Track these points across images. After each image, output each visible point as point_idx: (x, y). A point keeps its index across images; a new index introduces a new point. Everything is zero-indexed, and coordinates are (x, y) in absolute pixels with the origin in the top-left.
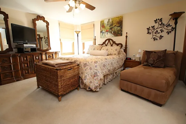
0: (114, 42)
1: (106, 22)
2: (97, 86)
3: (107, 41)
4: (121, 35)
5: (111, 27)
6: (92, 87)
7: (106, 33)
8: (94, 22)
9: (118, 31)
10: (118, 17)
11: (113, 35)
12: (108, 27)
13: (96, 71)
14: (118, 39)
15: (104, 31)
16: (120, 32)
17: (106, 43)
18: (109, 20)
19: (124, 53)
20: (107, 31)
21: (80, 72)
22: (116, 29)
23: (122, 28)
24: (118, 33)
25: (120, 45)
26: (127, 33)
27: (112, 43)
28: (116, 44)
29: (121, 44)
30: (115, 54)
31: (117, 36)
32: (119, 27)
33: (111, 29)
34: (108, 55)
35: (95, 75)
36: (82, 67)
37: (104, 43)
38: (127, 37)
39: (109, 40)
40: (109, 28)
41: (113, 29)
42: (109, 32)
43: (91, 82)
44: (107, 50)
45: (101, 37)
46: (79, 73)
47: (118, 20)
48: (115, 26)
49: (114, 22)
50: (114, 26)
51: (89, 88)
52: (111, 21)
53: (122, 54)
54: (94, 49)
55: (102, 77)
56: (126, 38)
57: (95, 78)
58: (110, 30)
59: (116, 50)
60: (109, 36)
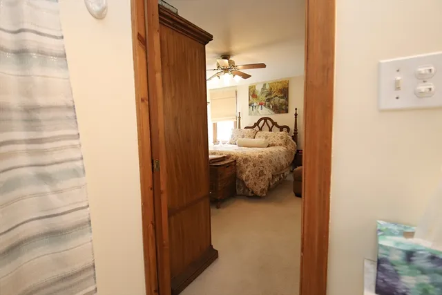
0: (274, 124)
1: (259, 89)
2: (264, 189)
3: (263, 121)
4: (287, 111)
5: (268, 97)
6: (257, 190)
7: (260, 107)
8: (236, 86)
9: (281, 104)
10: (281, 82)
11: (271, 111)
12: (263, 98)
13: (261, 168)
14: (281, 119)
15: (255, 104)
16: (284, 107)
17: (260, 125)
18: (265, 85)
19: (293, 141)
20: (261, 104)
21: (238, 171)
22: (278, 101)
23: (287, 99)
24: (282, 109)
25: (285, 129)
26: (296, 109)
27: (271, 125)
28: (278, 126)
29: (288, 128)
30: (280, 145)
31: (279, 113)
32: (282, 98)
33: (268, 100)
34: (268, 146)
35: (261, 174)
36: (240, 164)
37: (257, 124)
38: (296, 115)
39: (265, 119)
40: (265, 99)
41: (272, 102)
42: (265, 106)
43: (255, 184)
44: (266, 137)
45: (250, 114)
46: (236, 173)
47: (280, 86)
48: (276, 96)
49: (274, 89)
50: (274, 97)
51: (252, 193)
52: (267, 87)
53: (290, 144)
54: (243, 137)
55: (271, 177)
56: (296, 117)
57: (261, 178)
58: (267, 103)
59: (282, 138)
60: (265, 112)
